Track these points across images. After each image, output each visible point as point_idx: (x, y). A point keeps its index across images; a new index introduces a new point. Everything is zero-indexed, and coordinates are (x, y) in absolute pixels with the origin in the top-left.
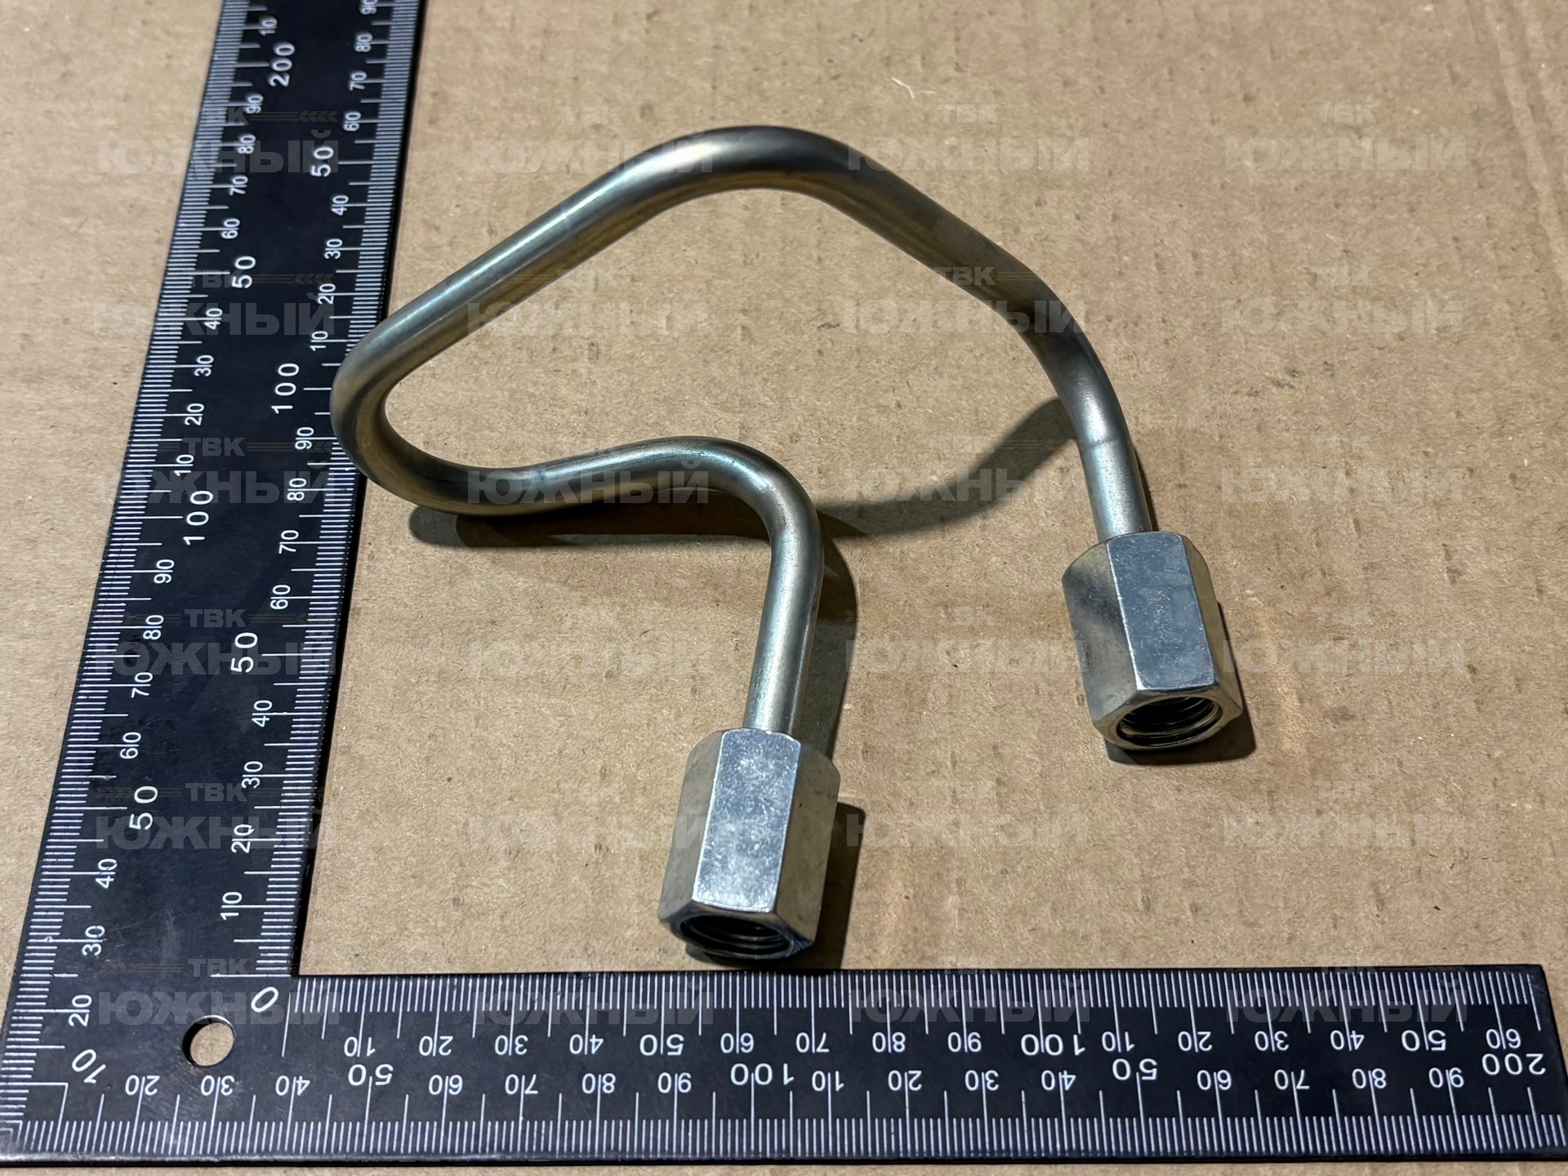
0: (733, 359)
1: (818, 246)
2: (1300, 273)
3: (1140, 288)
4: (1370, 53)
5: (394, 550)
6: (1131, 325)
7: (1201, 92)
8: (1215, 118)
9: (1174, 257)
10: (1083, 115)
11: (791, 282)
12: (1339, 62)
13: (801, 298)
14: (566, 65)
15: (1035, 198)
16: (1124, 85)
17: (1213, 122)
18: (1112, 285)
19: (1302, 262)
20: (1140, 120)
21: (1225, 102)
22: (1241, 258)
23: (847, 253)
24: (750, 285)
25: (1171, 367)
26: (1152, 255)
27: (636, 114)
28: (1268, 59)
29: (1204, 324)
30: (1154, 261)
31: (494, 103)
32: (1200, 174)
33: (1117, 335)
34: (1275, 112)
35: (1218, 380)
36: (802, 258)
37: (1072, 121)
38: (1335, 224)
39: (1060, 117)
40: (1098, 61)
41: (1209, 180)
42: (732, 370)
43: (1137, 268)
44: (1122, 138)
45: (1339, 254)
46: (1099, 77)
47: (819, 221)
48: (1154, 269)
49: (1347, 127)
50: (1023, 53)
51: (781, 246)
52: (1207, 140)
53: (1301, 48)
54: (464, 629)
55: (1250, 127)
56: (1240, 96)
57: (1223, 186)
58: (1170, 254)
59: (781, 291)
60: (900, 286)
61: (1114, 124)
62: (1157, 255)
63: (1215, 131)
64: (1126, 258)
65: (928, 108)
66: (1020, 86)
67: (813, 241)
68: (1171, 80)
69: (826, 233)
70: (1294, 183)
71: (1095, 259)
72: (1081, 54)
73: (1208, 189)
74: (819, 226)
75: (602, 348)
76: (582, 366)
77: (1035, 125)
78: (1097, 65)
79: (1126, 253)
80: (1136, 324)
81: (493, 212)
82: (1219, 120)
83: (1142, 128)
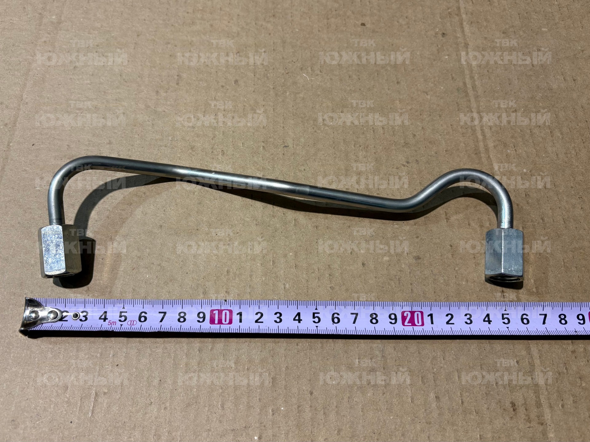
0: (260, 156)
1: (283, 123)
2: (410, 134)
3: (368, 137)
4: (431, 70)
5: (171, 209)
6: (366, 148)
7: (385, 80)
8: (389, 88)
9: (378, 128)
10: (354, 86)
11: (276, 134)
12: (422, 73)
13: (278, 138)
14: (214, 68)
15: (341, 110)
16: (365, 78)
17: (389, 89)
18: (361, 136)
19: (411, 131)
20: (369, 88)
21: (392, 84)
22: (395, 129)
23: (291, 125)
24: (264, 134)
25: (376, 160)
26: (372, 128)
27: (233, 83)
28: (404, 71)
29: (385, 148)
30: (372, 130)
31: (194, 79)
32: (385, 105)
33: (362, 150)
34: (405, 86)
35: (388, 164)
36: (278, 127)
37: (351, 88)
38: (420, 120)
39: (348, 86)
40: (358, 71)
41: (387, 106)
42: (260, 159)
43: (367, 132)
44: (364, 93)
45: (421, 129)
46: (359, 75)
47: (283, 116)
48: (372, 132)
49: (424, 92)
50: (338, 67)
51: (273, 123)
52: (387, 95)
53: (412, 68)
54: (190, 231)
55: (398, 91)
56: (396, 82)
57: (391, 108)
58: (376, 128)
59: (273, 136)
60: (305, 135)
61: (362, 89)
62: (373, 128)
63: (389, 92)
64: (365, 129)
65: (312, 83)
66: (337, 77)
67: (282, 122)
68: (377, 77)
69: (285, 119)
70: (409, 108)
71: (357, 128)
72: (354, 68)
73: (387, 109)
74: (283, 117)
75: (225, 152)
76: (220, 157)
77: (341, 89)
78: (358, 72)
79: (365, 127)
80: (367, 148)
81: (195, 111)
82: (390, 89)
83: (370, 91)
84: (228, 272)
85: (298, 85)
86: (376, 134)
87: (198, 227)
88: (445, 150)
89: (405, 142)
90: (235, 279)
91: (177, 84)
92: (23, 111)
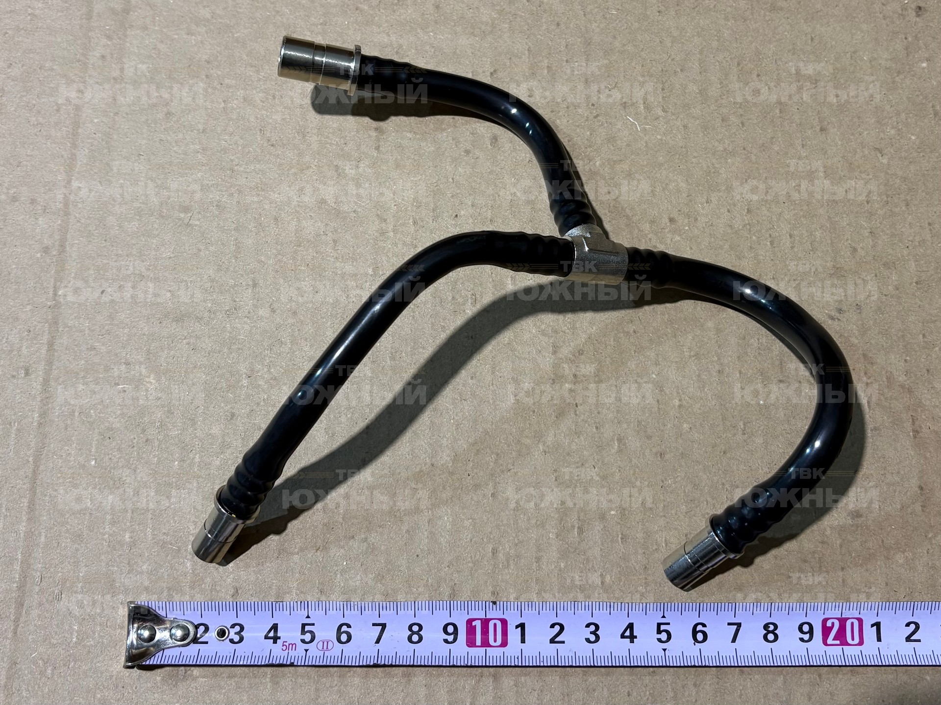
84: (494, 552)
85: (619, 142)
86: (776, 249)
87: (433, 460)
88: (915, 280)
89: (834, 267)
90: (508, 567)
91: (377, 148)
92: (76, 218)
